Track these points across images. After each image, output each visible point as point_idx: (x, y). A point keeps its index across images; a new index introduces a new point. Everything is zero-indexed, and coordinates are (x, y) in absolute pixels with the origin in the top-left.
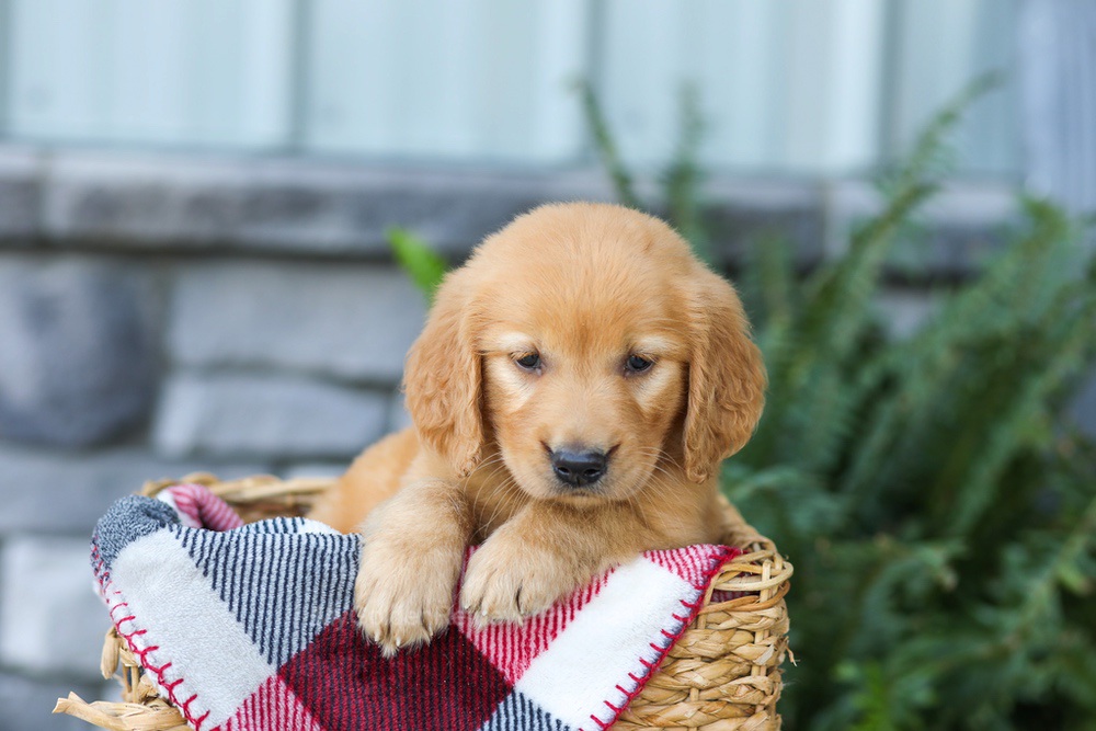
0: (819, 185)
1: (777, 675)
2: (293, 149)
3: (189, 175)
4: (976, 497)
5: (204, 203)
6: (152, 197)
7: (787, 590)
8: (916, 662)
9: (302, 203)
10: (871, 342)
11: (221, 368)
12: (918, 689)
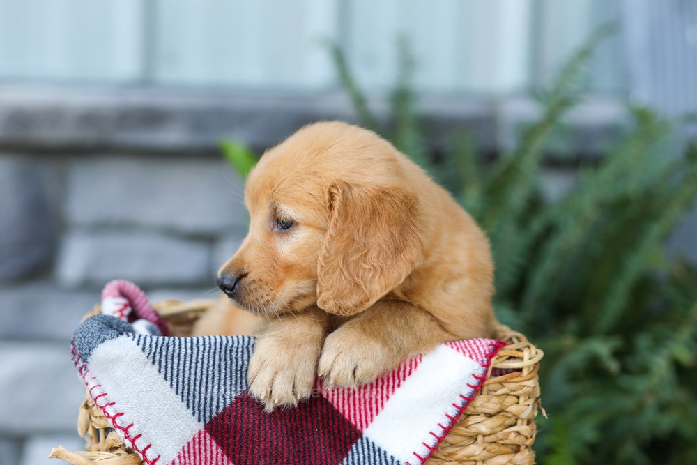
0: (492, 101)
1: (534, 425)
2: (145, 82)
3: (78, 100)
4: (615, 304)
5: (89, 118)
6: (54, 115)
7: (538, 367)
8: (584, 413)
9: (153, 117)
10: (535, 204)
11: (102, 227)
12: (588, 432)
